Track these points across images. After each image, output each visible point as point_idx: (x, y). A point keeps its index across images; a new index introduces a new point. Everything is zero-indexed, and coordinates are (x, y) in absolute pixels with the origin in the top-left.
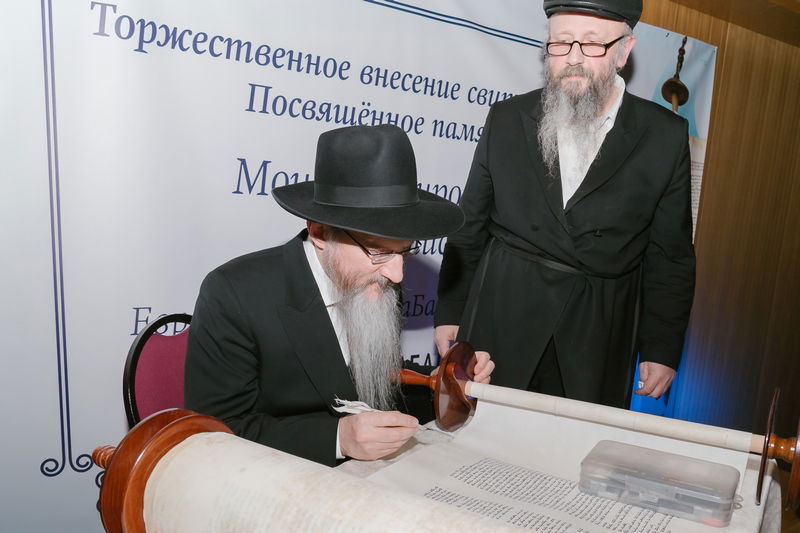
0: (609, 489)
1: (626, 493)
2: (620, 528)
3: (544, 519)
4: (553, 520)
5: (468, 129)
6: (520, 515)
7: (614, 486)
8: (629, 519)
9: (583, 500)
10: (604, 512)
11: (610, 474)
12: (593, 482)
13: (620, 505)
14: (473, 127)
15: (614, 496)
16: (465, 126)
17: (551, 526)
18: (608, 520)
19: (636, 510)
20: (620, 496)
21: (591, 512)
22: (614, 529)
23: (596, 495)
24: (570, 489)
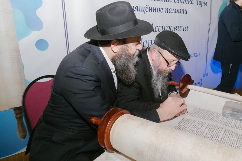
0: (231, 116)
1: (235, 117)
2: (236, 127)
3: (216, 126)
4: (218, 126)
5: (175, 10)
6: (209, 125)
7: (232, 115)
8: (238, 125)
9: (224, 119)
10: (231, 123)
11: (231, 112)
12: (226, 114)
13: (234, 120)
14: (176, 9)
15: (232, 118)
16: (174, 9)
17: (218, 128)
18: (232, 125)
19: (239, 122)
20: (234, 118)
21: (227, 123)
22: (235, 128)
23: (227, 117)
24: (219, 116)
